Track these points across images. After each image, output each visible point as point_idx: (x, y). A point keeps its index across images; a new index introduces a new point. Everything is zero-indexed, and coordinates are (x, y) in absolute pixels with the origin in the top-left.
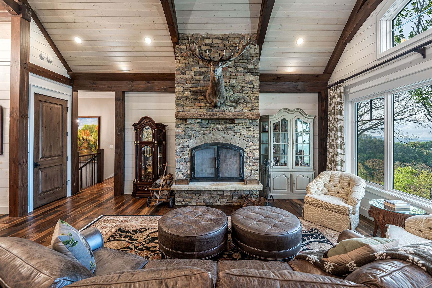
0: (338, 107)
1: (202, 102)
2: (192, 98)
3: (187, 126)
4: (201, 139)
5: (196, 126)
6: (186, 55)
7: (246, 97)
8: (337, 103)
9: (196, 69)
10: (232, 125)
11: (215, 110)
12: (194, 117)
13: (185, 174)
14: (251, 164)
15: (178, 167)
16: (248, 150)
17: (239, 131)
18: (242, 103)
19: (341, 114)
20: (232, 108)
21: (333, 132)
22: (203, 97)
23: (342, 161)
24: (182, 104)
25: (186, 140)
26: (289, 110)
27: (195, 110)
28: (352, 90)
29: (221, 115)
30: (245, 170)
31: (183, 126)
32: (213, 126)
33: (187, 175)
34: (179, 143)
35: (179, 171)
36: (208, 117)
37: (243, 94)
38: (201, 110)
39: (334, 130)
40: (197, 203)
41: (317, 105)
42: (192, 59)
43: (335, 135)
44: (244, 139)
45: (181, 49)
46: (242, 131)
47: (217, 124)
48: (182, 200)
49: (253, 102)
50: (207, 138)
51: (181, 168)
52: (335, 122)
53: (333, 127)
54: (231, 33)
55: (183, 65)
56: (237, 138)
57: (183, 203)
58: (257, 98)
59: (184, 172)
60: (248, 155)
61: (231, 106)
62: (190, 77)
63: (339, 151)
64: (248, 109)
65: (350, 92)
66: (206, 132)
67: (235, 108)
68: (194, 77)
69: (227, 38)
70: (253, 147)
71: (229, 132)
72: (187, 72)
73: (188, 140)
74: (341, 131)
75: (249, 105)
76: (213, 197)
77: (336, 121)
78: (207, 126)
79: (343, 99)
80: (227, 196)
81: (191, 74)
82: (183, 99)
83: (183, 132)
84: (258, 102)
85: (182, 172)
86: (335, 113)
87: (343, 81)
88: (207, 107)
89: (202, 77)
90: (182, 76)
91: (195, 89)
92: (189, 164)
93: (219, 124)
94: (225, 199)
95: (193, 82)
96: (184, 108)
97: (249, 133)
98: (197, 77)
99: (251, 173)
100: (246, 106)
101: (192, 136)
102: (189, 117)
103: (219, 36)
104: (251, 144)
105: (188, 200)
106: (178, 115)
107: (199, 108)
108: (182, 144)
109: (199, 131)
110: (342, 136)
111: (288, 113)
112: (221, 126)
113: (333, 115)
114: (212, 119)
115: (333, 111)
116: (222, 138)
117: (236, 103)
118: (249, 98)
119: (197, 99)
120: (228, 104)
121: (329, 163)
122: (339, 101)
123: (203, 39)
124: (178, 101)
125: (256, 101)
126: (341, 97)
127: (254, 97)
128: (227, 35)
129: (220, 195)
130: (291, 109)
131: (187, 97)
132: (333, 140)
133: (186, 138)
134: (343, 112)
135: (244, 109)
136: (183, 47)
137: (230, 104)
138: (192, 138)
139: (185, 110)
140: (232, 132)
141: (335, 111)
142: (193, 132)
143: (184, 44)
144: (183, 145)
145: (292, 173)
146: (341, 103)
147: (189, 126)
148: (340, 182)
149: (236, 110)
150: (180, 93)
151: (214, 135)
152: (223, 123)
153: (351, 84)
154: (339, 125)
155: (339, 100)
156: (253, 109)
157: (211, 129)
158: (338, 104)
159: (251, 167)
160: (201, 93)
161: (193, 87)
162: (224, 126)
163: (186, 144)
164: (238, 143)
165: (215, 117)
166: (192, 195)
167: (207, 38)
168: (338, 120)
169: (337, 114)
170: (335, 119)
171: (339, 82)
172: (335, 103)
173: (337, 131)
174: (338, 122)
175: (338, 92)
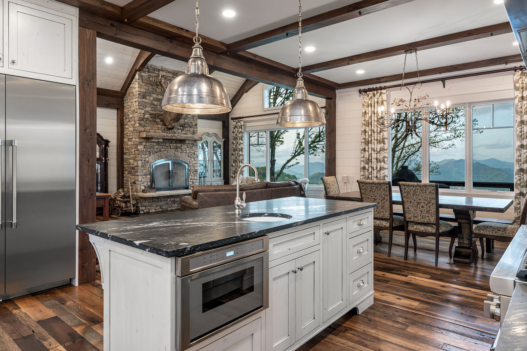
0: (240, 135)
1: (159, 124)
2: (152, 120)
3: (147, 144)
4: (158, 156)
5: (155, 144)
6: (146, 82)
7: (189, 123)
8: (239, 132)
9: (154, 96)
10: (180, 145)
11: (168, 132)
12: (159, 137)
13: (146, 186)
14: (193, 175)
15: (141, 180)
16: (191, 164)
17: (185, 149)
18: (186, 127)
19: (242, 140)
20: (180, 131)
21: (236, 152)
22: (160, 120)
24: (144, 124)
25: (147, 156)
26: (209, 134)
27: (154, 130)
28: (248, 124)
29: (178, 137)
30: (189, 180)
31: (144, 144)
32: (167, 145)
33: (148, 187)
34: (141, 159)
35: (141, 183)
36: (170, 138)
37: (187, 121)
38: (159, 131)
39: (237, 150)
40: (155, 209)
41: (222, 130)
42: (151, 86)
43: (237, 154)
44: (188, 156)
45: (142, 76)
46: (187, 149)
47: (170, 143)
48: (144, 208)
49: (194, 127)
50: (162, 155)
51: (143, 181)
52: (238, 145)
53: (236, 148)
54: (179, 70)
55: (144, 91)
56: (183, 154)
57: (145, 211)
58: (196, 125)
59: (145, 184)
60: (191, 168)
61: (179, 129)
62: (150, 102)
63: (241, 164)
64: (191, 132)
65: (247, 126)
66: (162, 149)
67: (182, 131)
68: (153, 102)
69: (176, 73)
70: (194, 162)
71: (178, 150)
72: (147, 97)
73: (148, 156)
74: (242, 151)
75: (192, 130)
76: (167, 203)
78: (163, 145)
79: (243, 130)
80: (177, 201)
81: (150, 99)
82: (144, 120)
83: (145, 149)
84: (197, 128)
85: (144, 185)
86: (238, 138)
87: (243, 118)
88: (163, 129)
89: (159, 103)
90: (143, 100)
91: (154, 112)
92: (149, 177)
93: (172, 143)
94: (176, 204)
95: (153, 106)
96: (145, 128)
97: (191, 151)
98: (155, 103)
99: (193, 182)
100: (190, 130)
101: (152, 153)
102: (156, 137)
103: (171, 71)
104: (192, 159)
105: (149, 208)
106: (148, 134)
107: (157, 129)
108: (143, 160)
109: (157, 149)
110: (243, 154)
111: (208, 136)
112: (173, 145)
113: (236, 140)
114: (166, 139)
115: (236, 137)
116: (174, 155)
117: (183, 127)
118: (191, 124)
119: (155, 121)
120: (177, 127)
121: (233, 174)
122: (241, 131)
123: (159, 70)
124: (140, 121)
125: (196, 127)
126: (242, 128)
127: (194, 124)
128: (176, 71)
129: (172, 201)
130: (211, 133)
131: (147, 119)
132: (236, 158)
133: (147, 154)
134: (243, 138)
135: (188, 132)
136: (143, 74)
137: (179, 127)
138: (152, 154)
139: (146, 130)
140: (180, 150)
142: (152, 149)
143: (145, 72)
144: (145, 161)
145: (211, 183)
146: (242, 132)
147: (149, 144)
148: (247, 182)
149: (183, 132)
150: (142, 114)
151: (168, 152)
152: (174, 142)
153: (247, 121)
154: (241, 147)
155: (240, 130)
156: (194, 133)
157: (166, 147)
159: (193, 177)
160: (158, 116)
161: (152, 111)
162: (175, 145)
163: (147, 159)
164: (184, 158)
165: (174, 138)
166: (152, 203)
167: (163, 71)
168: (241, 144)
169: (240, 139)
170: (237, 143)
171: (241, 118)
172: (238, 131)
173: (240, 151)
174: (240, 145)
175: (240, 124)
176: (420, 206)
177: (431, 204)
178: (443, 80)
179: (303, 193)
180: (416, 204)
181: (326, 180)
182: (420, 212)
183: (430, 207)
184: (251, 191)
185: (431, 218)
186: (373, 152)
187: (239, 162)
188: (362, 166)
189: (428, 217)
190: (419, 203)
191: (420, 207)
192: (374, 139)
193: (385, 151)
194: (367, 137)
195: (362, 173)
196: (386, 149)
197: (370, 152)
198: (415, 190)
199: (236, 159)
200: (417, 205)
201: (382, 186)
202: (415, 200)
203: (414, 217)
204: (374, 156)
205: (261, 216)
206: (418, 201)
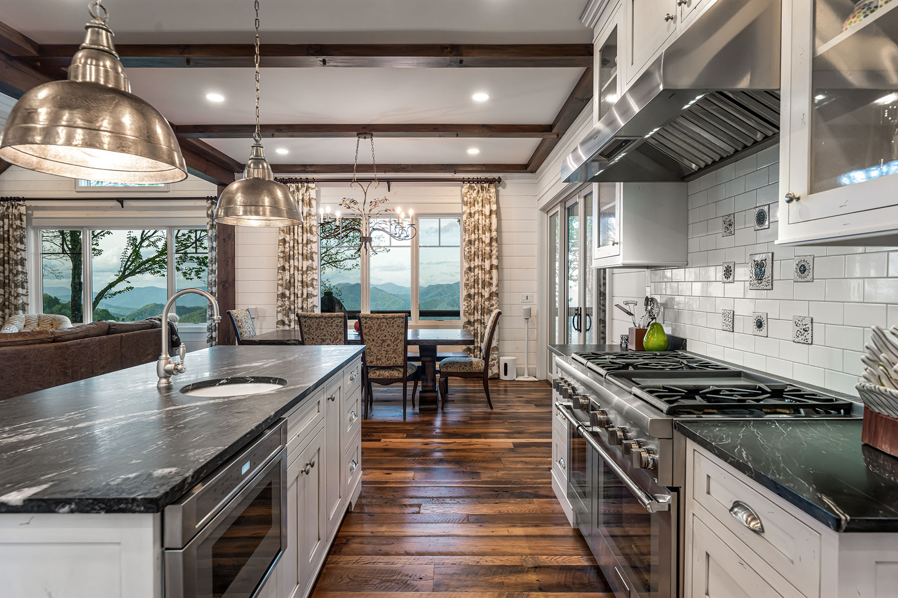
0: (17, 233)
8: (14, 227)
19: (22, 243)
21: (7, 265)
23: (25, 303)
28: (37, 214)
39: (9, 263)
43: (10, 271)
52: (11, 253)
53: (6, 258)
63: (20, 290)
74: (23, 265)
77: (13, 251)
79: (24, 223)
86: (12, 239)
87: (24, 199)
110: (24, 271)
113: (6, 242)
122: (19, 225)
126: (21, 220)
132: (6, 277)
134: (25, 240)
141: (11, 237)
146: (22, 227)
148: (38, 325)
153: (35, 207)
154: (19, 257)
155: (18, 223)
158: (16, 229)
168: (18, 250)
169: (16, 241)
170: (10, 248)
171: (19, 199)
172: (10, 226)
173: (17, 264)
174: (19, 253)
175: (15, 212)
176: (386, 344)
177: (399, 341)
178: (389, 181)
179: (176, 338)
180: (380, 342)
181: (236, 315)
182: (385, 352)
183: (397, 346)
184: (79, 341)
185: (398, 359)
186: (296, 272)
187: (16, 286)
188: (279, 293)
189: (395, 358)
190: (384, 341)
191: (386, 347)
192: (298, 253)
193: (314, 271)
194: (287, 250)
195: (280, 303)
196: (315, 268)
197: (292, 272)
198: (380, 324)
199: (7, 281)
200: (382, 343)
201: (334, 321)
202: (379, 338)
203: (377, 360)
204: (298, 277)
205: (214, 385)
206: (383, 338)
